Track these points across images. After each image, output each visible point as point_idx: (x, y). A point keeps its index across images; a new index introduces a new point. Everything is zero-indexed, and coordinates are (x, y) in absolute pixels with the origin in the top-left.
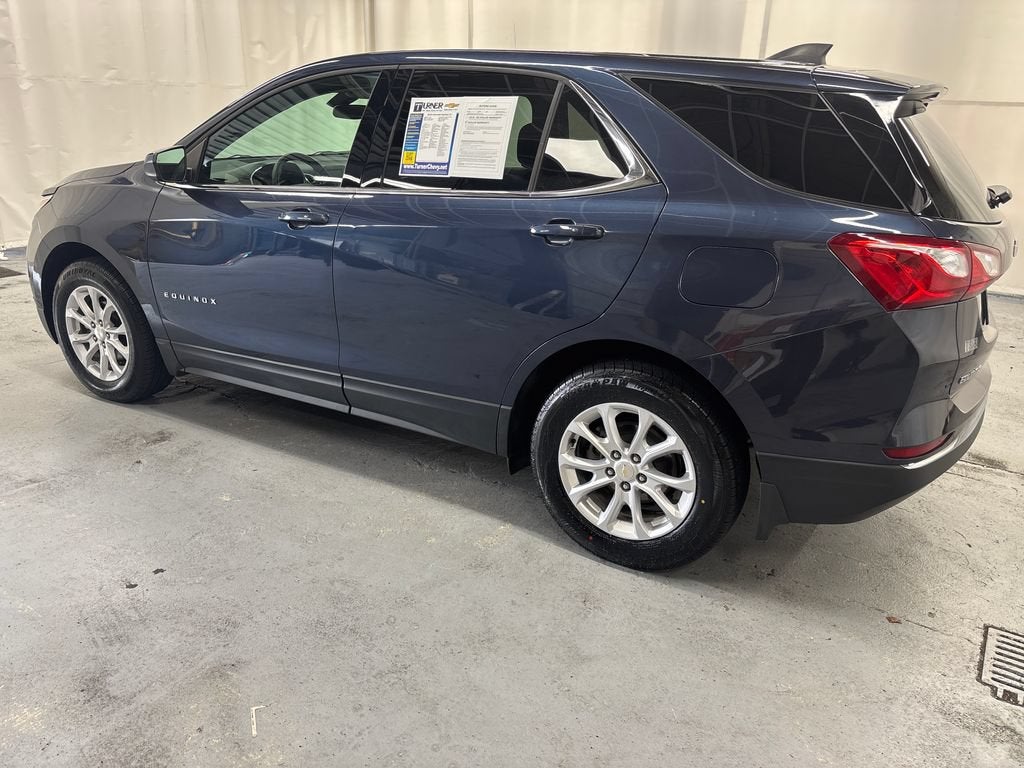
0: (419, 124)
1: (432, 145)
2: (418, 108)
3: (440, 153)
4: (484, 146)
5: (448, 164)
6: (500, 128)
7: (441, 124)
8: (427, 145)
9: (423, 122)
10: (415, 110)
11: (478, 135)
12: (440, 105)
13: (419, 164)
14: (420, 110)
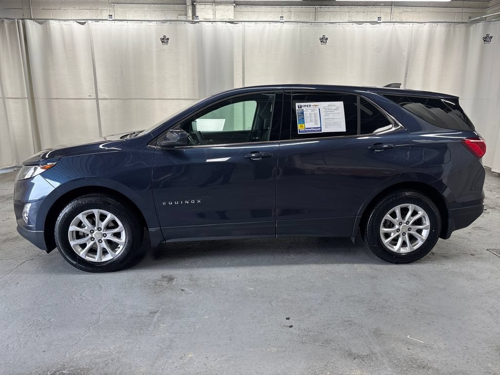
0: (302, 113)
1: (311, 121)
2: (300, 107)
3: (316, 124)
4: (335, 120)
5: (321, 127)
6: (339, 113)
7: (313, 113)
8: (309, 121)
9: (304, 113)
10: (299, 108)
11: (331, 116)
12: (310, 106)
13: (307, 128)
14: (301, 108)
